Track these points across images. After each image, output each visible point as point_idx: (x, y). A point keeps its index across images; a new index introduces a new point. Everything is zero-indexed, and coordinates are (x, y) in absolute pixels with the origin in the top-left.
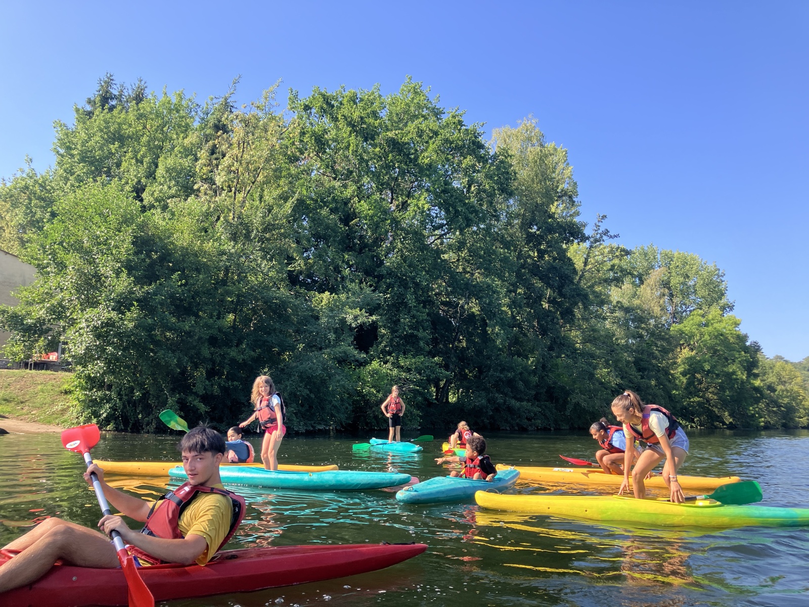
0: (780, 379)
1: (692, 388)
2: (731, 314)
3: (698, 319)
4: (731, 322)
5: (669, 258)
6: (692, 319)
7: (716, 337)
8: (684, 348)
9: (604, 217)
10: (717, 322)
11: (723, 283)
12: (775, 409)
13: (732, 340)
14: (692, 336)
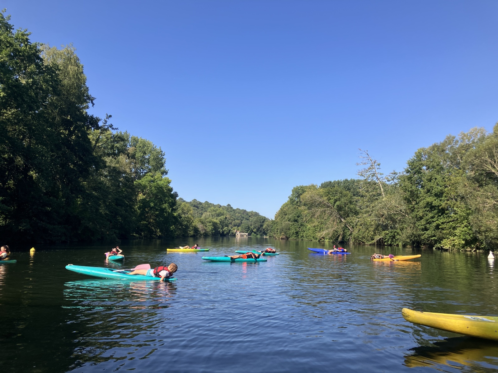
0: (183, 211)
1: (143, 216)
2: (166, 176)
3: (150, 178)
4: (166, 181)
5: (136, 141)
6: (147, 178)
7: (158, 188)
8: (140, 194)
9: (110, 116)
10: (159, 181)
11: (164, 159)
12: (180, 227)
13: (165, 191)
14: (145, 187)
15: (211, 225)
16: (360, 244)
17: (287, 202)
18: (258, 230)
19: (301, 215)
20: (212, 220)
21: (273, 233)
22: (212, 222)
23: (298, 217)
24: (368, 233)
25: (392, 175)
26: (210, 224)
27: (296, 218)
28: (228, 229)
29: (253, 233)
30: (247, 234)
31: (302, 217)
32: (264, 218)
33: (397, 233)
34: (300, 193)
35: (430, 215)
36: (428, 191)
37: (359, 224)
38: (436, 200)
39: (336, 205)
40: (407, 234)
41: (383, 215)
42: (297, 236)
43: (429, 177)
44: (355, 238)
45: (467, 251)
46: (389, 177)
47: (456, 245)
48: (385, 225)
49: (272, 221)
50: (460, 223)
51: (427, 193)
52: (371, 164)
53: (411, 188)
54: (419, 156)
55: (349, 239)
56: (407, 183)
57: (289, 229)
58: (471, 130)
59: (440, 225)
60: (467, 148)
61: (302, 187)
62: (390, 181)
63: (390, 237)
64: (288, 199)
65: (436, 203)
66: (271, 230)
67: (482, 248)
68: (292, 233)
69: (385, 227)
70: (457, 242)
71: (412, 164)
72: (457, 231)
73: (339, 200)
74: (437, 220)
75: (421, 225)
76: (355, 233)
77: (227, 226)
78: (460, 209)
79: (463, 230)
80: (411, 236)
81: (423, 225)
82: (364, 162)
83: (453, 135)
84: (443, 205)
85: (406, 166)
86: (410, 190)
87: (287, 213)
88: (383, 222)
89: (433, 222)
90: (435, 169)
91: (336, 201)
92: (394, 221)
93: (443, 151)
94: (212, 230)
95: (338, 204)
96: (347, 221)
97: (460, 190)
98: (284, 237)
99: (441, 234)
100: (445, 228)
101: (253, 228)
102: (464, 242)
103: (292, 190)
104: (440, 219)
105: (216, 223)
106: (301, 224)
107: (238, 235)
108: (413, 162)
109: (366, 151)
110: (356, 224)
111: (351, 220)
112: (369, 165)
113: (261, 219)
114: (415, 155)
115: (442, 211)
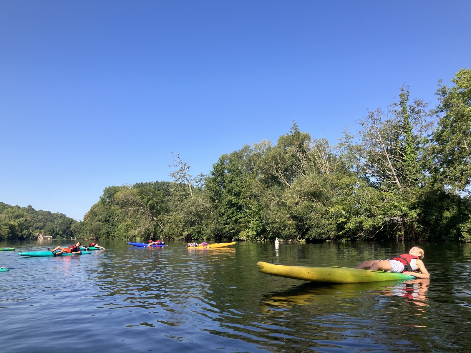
15: (8, 229)
16: (170, 240)
17: (97, 202)
18: (64, 233)
19: (113, 215)
20: (9, 222)
21: (81, 235)
22: (9, 225)
23: (110, 217)
24: (178, 229)
25: (200, 177)
26: (5, 227)
27: (108, 218)
28: (28, 232)
29: (58, 236)
30: (51, 237)
31: (113, 218)
32: (71, 220)
33: (203, 228)
34: (111, 193)
35: (231, 211)
36: (229, 191)
37: (170, 221)
38: (235, 198)
39: (148, 204)
40: (211, 229)
41: (191, 213)
42: (108, 236)
43: (230, 179)
44: (165, 235)
45: (258, 240)
46: (197, 179)
47: (250, 236)
48: (193, 221)
49: (81, 222)
50: (253, 217)
51: (228, 193)
52: (182, 167)
53: (216, 188)
54: (222, 161)
55: (160, 236)
56: (212, 184)
57: (100, 230)
58: (262, 142)
59: (238, 220)
60: (259, 156)
61: (114, 188)
62: (198, 182)
63: (197, 232)
64: (99, 200)
65: (235, 201)
66: (79, 231)
67: (269, 238)
68: (102, 234)
69: (193, 224)
70: (251, 233)
71: (216, 167)
72: (251, 225)
73: (152, 199)
74: (236, 216)
75: (223, 220)
76: (166, 230)
77: (27, 228)
78: (253, 205)
79: (256, 223)
80: (215, 230)
81: (225, 220)
82: (175, 164)
83: (249, 145)
84: (241, 202)
85: (212, 169)
86: (214, 190)
87: (97, 214)
88: (192, 218)
89: (233, 217)
90: (235, 173)
91: (149, 200)
92: (201, 218)
93: (241, 157)
94: (9, 234)
95: (151, 203)
96: (159, 219)
97: (254, 189)
98: (94, 238)
99: (238, 227)
100: (242, 222)
101: (59, 230)
102: (256, 233)
103: (104, 190)
104: (238, 215)
105: (14, 226)
106: (112, 224)
107: (41, 238)
108: (217, 166)
109: (177, 155)
110: (167, 222)
111: (163, 218)
112: (180, 168)
113: (68, 220)
114: (219, 160)
115: (240, 208)
